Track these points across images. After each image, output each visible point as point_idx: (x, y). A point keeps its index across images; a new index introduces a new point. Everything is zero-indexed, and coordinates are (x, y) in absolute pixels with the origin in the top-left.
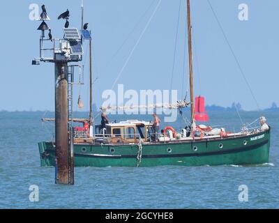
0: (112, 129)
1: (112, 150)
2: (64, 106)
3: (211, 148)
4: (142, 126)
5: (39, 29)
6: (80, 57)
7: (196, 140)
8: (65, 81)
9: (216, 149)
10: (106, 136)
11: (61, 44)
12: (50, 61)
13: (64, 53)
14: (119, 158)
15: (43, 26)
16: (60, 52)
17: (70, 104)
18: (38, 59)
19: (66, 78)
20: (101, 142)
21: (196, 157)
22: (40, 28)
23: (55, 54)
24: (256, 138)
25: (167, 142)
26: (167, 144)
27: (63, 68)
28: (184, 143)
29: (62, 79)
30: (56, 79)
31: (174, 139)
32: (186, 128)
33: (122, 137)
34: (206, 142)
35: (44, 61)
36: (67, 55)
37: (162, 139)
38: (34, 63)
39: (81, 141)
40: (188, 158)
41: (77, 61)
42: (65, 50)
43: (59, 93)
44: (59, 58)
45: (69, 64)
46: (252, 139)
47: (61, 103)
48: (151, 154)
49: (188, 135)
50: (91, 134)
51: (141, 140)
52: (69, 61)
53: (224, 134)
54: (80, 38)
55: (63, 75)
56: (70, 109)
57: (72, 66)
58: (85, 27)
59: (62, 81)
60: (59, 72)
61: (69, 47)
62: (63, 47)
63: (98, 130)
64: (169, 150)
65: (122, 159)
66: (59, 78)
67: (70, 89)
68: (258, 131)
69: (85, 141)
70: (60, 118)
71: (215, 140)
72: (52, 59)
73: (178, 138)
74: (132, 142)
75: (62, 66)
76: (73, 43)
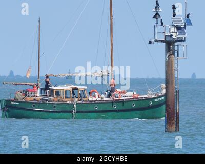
0: (54, 91)
1: (55, 107)
2: (172, 74)
3: (126, 106)
4: (76, 89)
5: (153, 18)
6: (184, 38)
7: (115, 100)
8: (173, 56)
9: (130, 108)
10: (50, 96)
11: (170, 29)
12: (162, 41)
13: (172, 36)
14: (59, 112)
15: (156, 16)
16: (169, 35)
17: (176, 73)
18: (153, 40)
19: (173, 54)
20: (46, 100)
21: (115, 113)
22: (155, 17)
23: (166, 36)
24: (158, 100)
25: (94, 101)
26: (94, 103)
27: (171, 46)
28: (107, 102)
29: (170, 55)
30: (166, 55)
31: (99, 99)
32: (107, 91)
33: (62, 97)
34: (123, 102)
35: (158, 42)
36: (174, 37)
37: (91, 99)
38: (150, 43)
39: (31, 99)
40: (110, 114)
41: (182, 41)
42: (173, 34)
43: (169, 65)
44: (168, 39)
45: (176, 44)
46: (155, 100)
47: (170, 73)
48: (82, 110)
49: (109, 96)
50: (39, 95)
51: (76, 100)
52: (176, 41)
53: (136, 96)
54: (184, 24)
55: (171, 52)
56: (176, 77)
57: (178, 45)
58: (188, 16)
59: (171, 56)
60: (168, 49)
61: (176, 31)
62: (171, 31)
63: (43, 92)
64: (96, 107)
65: (61, 113)
66: (168, 54)
67: (176, 62)
68: (160, 94)
69: (35, 99)
70: (169, 83)
71: (129, 101)
72: (163, 40)
73: (102, 98)
74: (69, 101)
75: (170, 45)
76: (179, 28)
